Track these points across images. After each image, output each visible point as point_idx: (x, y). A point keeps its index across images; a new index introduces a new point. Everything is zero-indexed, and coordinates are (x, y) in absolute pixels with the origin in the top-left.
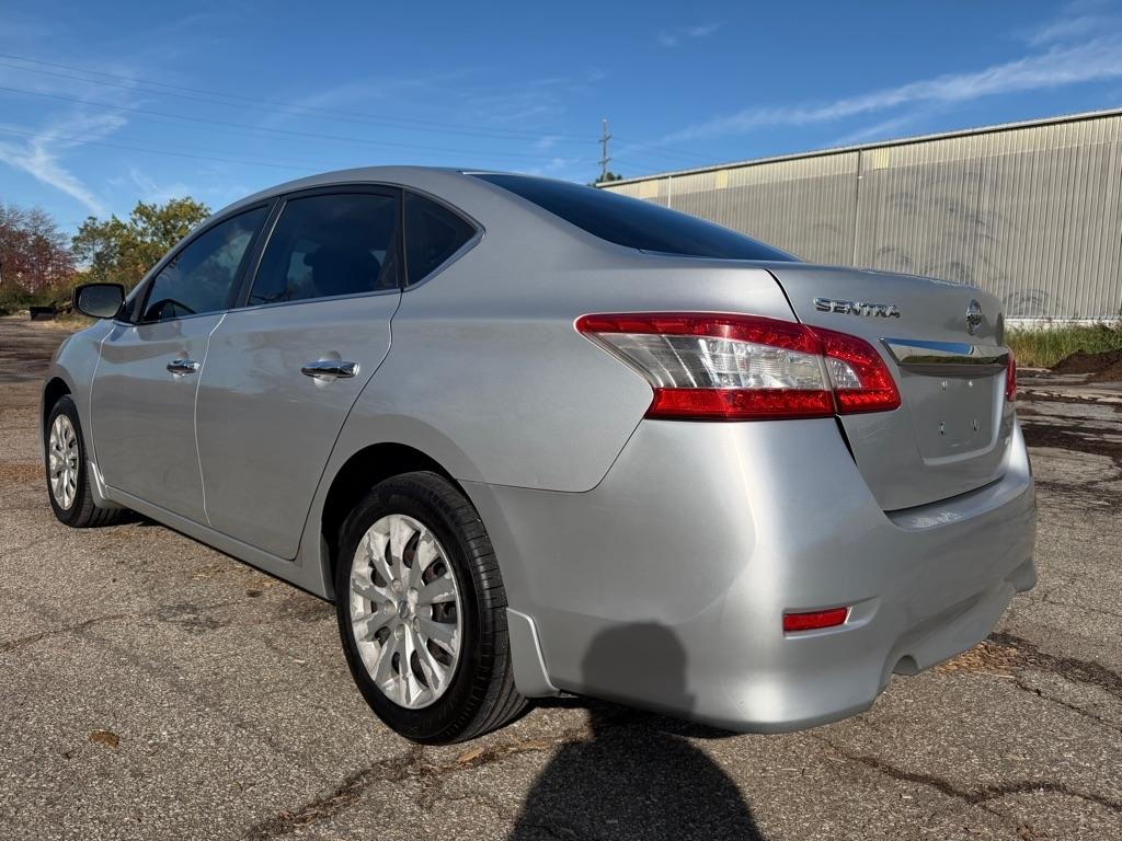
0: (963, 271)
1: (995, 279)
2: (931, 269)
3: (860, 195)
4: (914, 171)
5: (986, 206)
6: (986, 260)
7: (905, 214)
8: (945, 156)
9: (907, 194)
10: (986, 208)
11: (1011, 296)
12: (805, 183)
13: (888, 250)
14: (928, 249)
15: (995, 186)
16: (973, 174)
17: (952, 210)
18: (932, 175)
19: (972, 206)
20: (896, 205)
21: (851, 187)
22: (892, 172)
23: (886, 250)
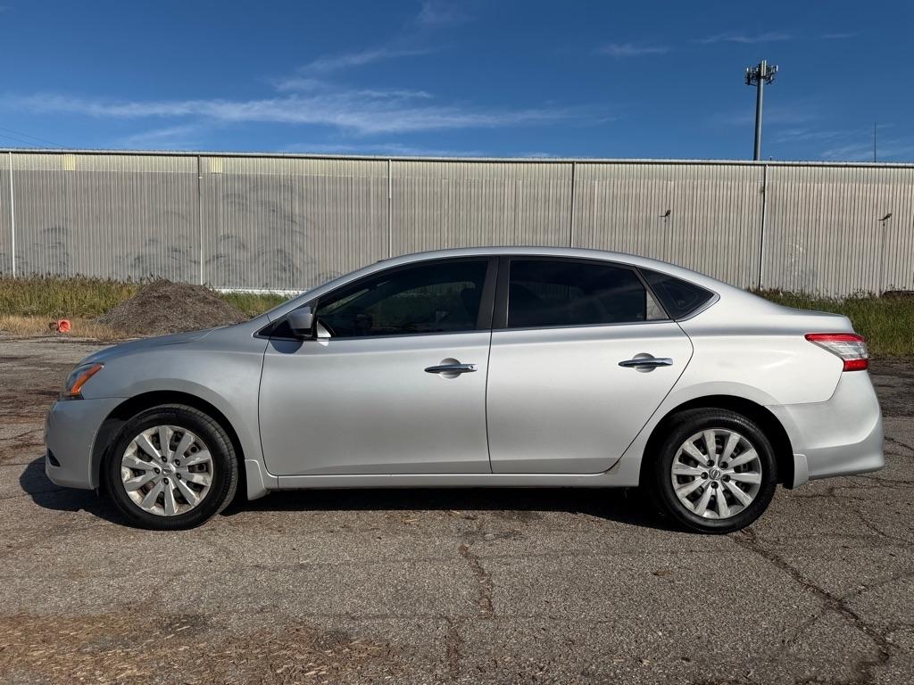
0: (285, 256)
1: (308, 263)
2: (263, 253)
3: (202, 192)
4: (243, 178)
5: (297, 211)
6: (300, 249)
7: (239, 210)
8: (265, 171)
9: (239, 195)
10: (297, 212)
11: (319, 275)
12: (152, 176)
13: (228, 237)
14: (258, 238)
15: (301, 197)
16: (286, 186)
17: (273, 211)
18: (258, 183)
19: (288, 208)
20: (231, 203)
21: (193, 185)
22: (226, 177)
23: (227, 237)
